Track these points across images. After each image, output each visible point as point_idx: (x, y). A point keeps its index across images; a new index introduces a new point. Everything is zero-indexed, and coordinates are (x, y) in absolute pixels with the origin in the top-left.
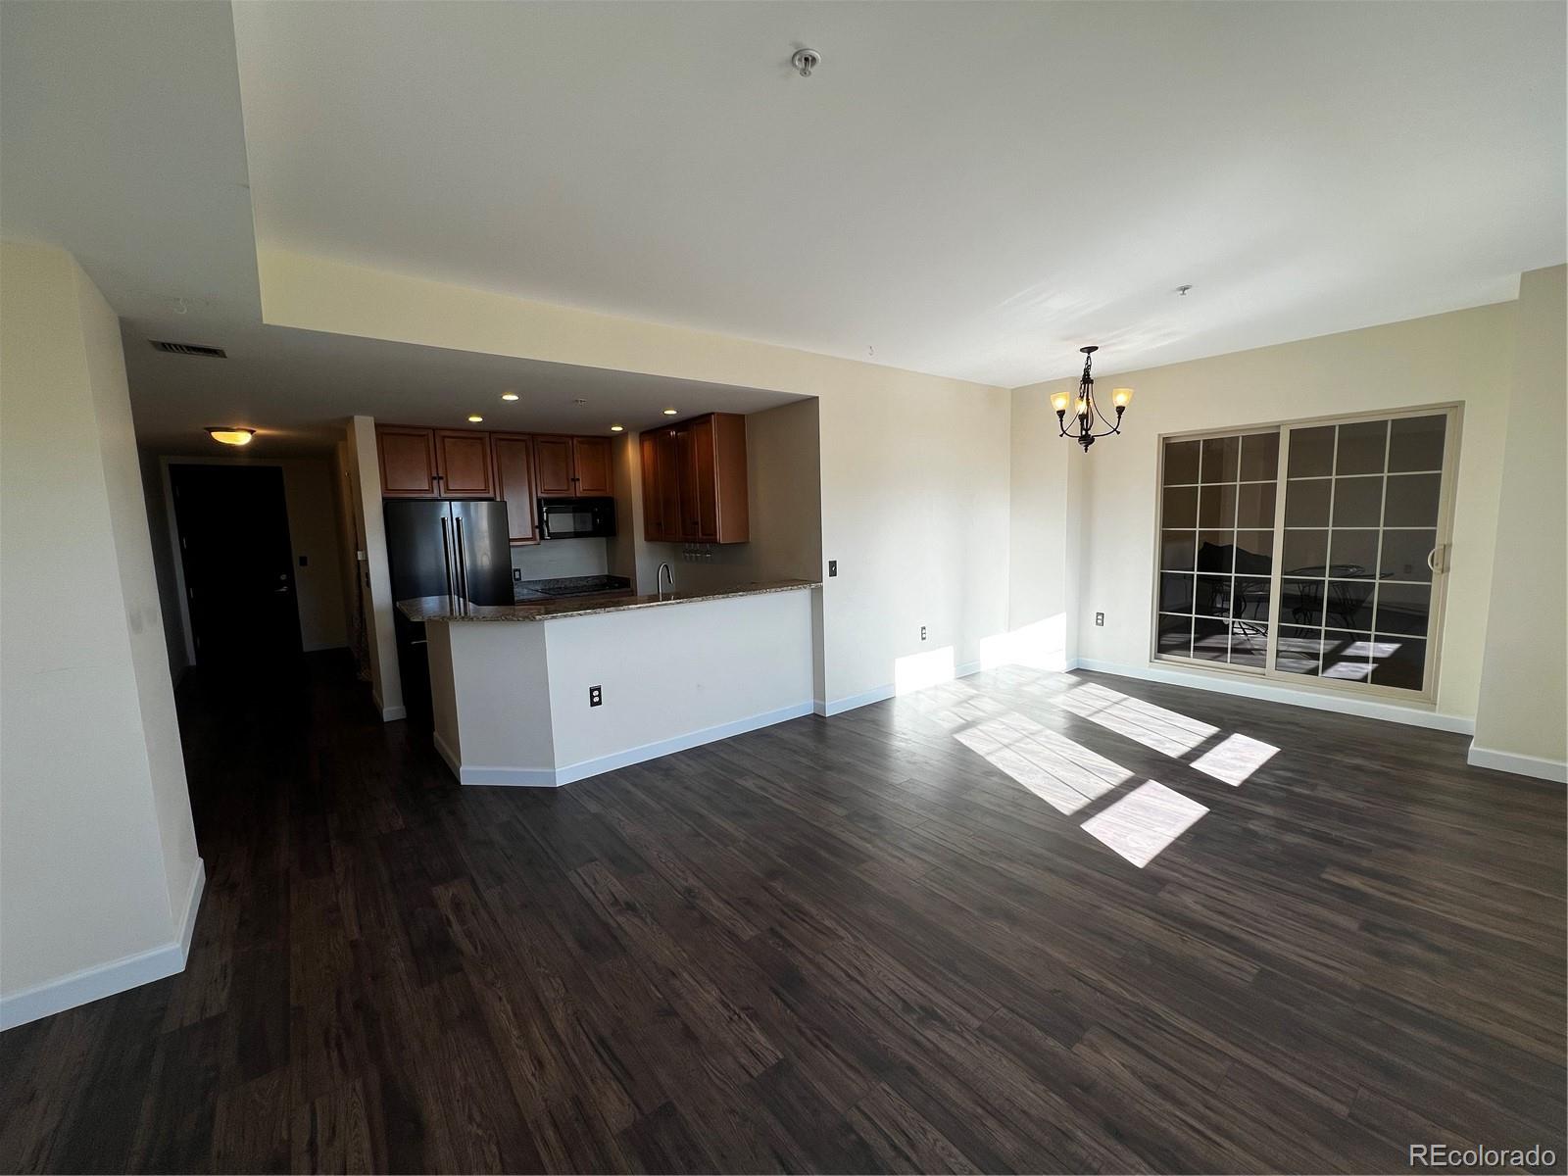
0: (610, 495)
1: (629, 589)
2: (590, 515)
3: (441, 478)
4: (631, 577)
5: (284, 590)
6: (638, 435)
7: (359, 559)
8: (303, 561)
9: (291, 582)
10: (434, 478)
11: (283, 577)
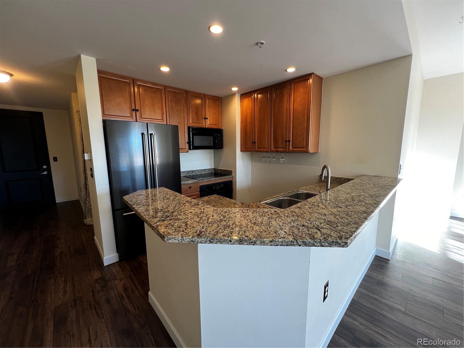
0: (220, 128)
1: (231, 176)
2: (212, 137)
3: (137, 110)
4: (233, 170)
5: (45, 173)
6: (240, 95)
7: (86, 159)
8: (55, 159)
9: (49, 169)
10: (133, 110)
11: (45, 167)
